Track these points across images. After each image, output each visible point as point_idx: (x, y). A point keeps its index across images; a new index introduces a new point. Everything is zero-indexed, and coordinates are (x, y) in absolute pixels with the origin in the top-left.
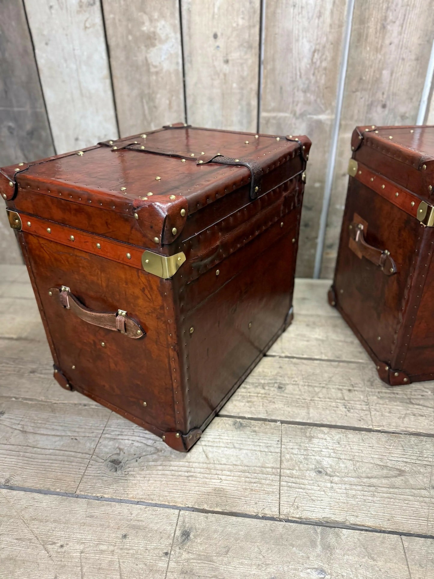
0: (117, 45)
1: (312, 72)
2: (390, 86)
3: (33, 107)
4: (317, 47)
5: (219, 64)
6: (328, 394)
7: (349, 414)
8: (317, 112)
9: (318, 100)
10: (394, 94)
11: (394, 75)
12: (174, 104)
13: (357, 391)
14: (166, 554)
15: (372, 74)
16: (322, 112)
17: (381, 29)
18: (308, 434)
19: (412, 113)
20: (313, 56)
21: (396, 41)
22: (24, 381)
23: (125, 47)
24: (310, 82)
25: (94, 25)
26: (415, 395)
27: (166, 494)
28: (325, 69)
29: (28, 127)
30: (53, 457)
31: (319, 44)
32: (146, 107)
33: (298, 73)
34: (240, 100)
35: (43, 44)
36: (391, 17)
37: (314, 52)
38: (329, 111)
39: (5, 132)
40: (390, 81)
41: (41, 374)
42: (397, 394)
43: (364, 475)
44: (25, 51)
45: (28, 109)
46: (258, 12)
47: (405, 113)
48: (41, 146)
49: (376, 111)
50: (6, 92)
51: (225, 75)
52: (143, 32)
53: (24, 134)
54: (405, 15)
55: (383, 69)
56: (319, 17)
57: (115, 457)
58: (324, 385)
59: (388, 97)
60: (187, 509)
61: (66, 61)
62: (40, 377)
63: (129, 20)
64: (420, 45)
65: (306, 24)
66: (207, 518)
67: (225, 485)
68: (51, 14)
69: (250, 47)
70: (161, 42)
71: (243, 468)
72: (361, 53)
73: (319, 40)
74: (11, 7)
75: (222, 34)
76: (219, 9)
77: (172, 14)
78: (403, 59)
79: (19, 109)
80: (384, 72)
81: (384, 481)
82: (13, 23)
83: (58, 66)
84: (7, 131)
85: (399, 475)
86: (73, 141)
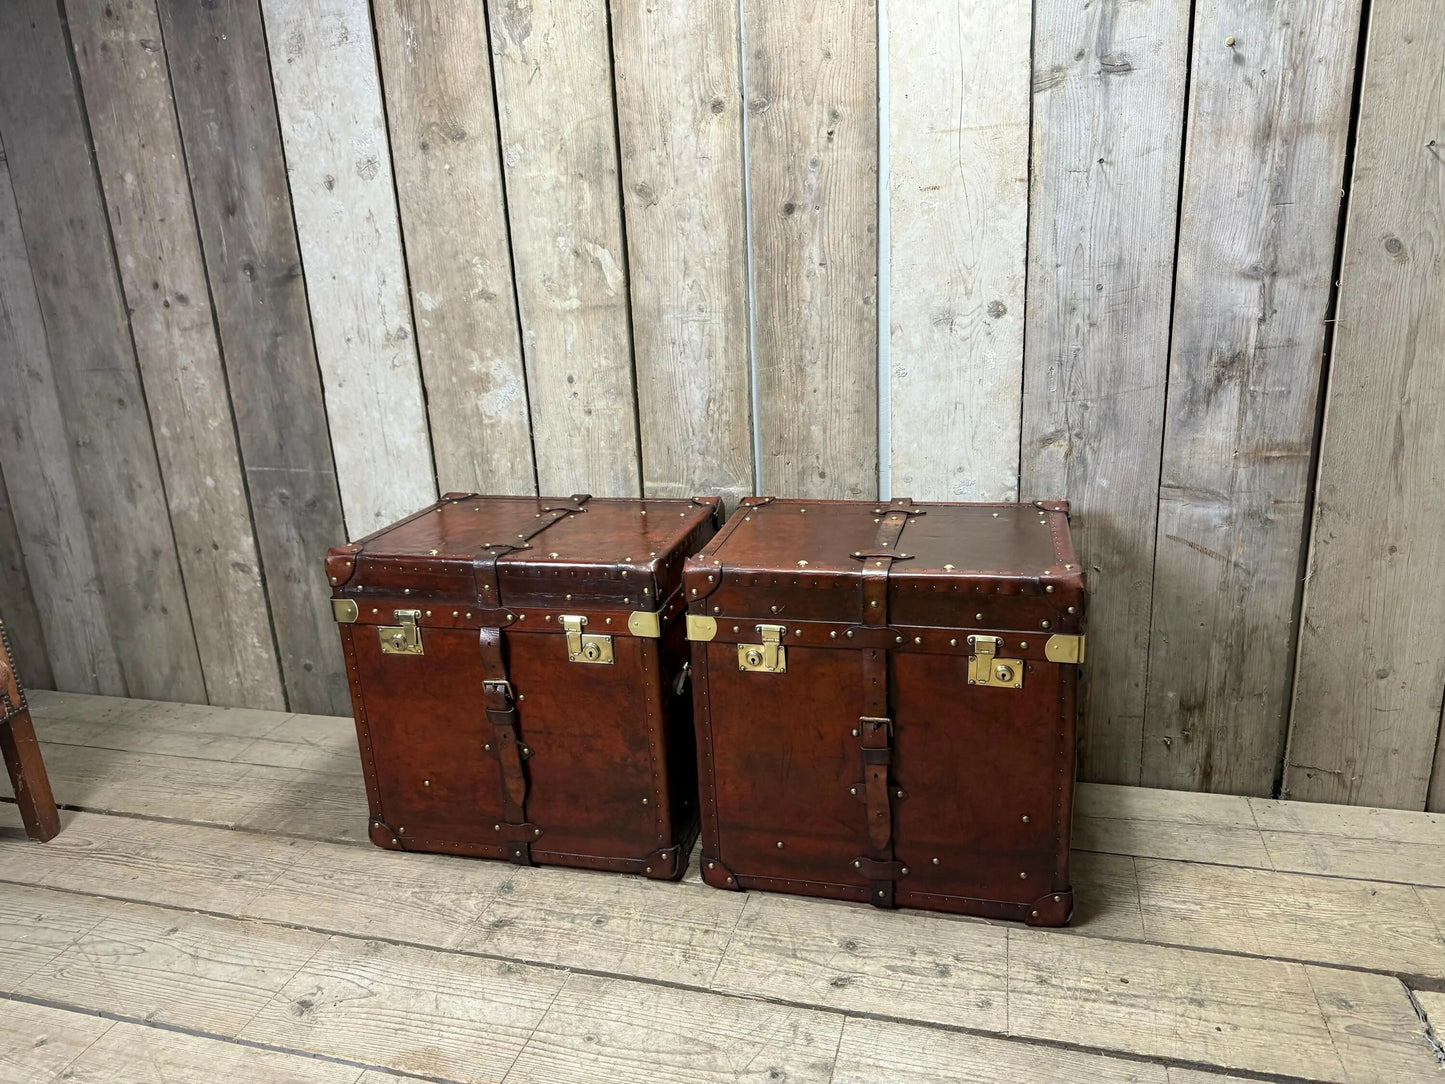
0: (437, 388)
1: (710, 428)
2: (825, 447)
3: (318, 468)
4: (712, 395)
5: (578, 414)
6: (669, 934)
7: (685, 965)
8: (725, 482)
9: (724, 465)
10: (834, 459)
11: (828, 431)
12: (519, 467)
13: (718, 933)
15: (796, 430)
16: (733, 482)
17: (797, 372)
18: (602, 989)
20: (708, 406)
21: (822, 387)
22: (220, 888)
23: (448, 390)
24: (709, 441)
25: (405, 363)
26: (808, 945)
27: (357, 1048)
28: (728, 423)
29: (309, 496)
30: (222, 991)
31: (714, 390)
32: (478, 471)
33: (691, 429)
34: (614, 463)
35: (336, 386)
36: (808, 357)
37: (709, 401)
38: (742, 481)
39: (275, 501)
40: (824, 440)
41: (249, 880)
42: (781, 941)
43: (654, 1048)
44: (312, 394)
45: (310, 470)
46: (627, 349)
47: (856, 484)
48: (325, 524)
49: (812, 482)
50: (281, 447)
51: (588, 430)
52: (472, 372)
53: (302, 505)
55: (810, 424)
56: (709, 357)
57: (307, 998)
58: (670, 922)
59: (826, 461)
60: (378, 1069)
61: (366, 407)
62: (245, 885)
63: (452, 357)
64: (857, 392)
65: (693, 366)
66: (398, 1081)
67: (443, 1043)
68: (349, 348)
69: (620, 394)
70: (497, 386)
71: (482, 1025)
72: (776, 402)
73: (713, 387)
74: (297, 339)
75: (579, 377)
76: (573, 345)
77: (511, 352)
78: (837, 411)
79: (297, 470)
80: (813, 428)
81: (679, 1058)
82: (298, 359)
83: (356, 414)
84: (277, 501)
85: (706, 1052)
86: (372, 516)
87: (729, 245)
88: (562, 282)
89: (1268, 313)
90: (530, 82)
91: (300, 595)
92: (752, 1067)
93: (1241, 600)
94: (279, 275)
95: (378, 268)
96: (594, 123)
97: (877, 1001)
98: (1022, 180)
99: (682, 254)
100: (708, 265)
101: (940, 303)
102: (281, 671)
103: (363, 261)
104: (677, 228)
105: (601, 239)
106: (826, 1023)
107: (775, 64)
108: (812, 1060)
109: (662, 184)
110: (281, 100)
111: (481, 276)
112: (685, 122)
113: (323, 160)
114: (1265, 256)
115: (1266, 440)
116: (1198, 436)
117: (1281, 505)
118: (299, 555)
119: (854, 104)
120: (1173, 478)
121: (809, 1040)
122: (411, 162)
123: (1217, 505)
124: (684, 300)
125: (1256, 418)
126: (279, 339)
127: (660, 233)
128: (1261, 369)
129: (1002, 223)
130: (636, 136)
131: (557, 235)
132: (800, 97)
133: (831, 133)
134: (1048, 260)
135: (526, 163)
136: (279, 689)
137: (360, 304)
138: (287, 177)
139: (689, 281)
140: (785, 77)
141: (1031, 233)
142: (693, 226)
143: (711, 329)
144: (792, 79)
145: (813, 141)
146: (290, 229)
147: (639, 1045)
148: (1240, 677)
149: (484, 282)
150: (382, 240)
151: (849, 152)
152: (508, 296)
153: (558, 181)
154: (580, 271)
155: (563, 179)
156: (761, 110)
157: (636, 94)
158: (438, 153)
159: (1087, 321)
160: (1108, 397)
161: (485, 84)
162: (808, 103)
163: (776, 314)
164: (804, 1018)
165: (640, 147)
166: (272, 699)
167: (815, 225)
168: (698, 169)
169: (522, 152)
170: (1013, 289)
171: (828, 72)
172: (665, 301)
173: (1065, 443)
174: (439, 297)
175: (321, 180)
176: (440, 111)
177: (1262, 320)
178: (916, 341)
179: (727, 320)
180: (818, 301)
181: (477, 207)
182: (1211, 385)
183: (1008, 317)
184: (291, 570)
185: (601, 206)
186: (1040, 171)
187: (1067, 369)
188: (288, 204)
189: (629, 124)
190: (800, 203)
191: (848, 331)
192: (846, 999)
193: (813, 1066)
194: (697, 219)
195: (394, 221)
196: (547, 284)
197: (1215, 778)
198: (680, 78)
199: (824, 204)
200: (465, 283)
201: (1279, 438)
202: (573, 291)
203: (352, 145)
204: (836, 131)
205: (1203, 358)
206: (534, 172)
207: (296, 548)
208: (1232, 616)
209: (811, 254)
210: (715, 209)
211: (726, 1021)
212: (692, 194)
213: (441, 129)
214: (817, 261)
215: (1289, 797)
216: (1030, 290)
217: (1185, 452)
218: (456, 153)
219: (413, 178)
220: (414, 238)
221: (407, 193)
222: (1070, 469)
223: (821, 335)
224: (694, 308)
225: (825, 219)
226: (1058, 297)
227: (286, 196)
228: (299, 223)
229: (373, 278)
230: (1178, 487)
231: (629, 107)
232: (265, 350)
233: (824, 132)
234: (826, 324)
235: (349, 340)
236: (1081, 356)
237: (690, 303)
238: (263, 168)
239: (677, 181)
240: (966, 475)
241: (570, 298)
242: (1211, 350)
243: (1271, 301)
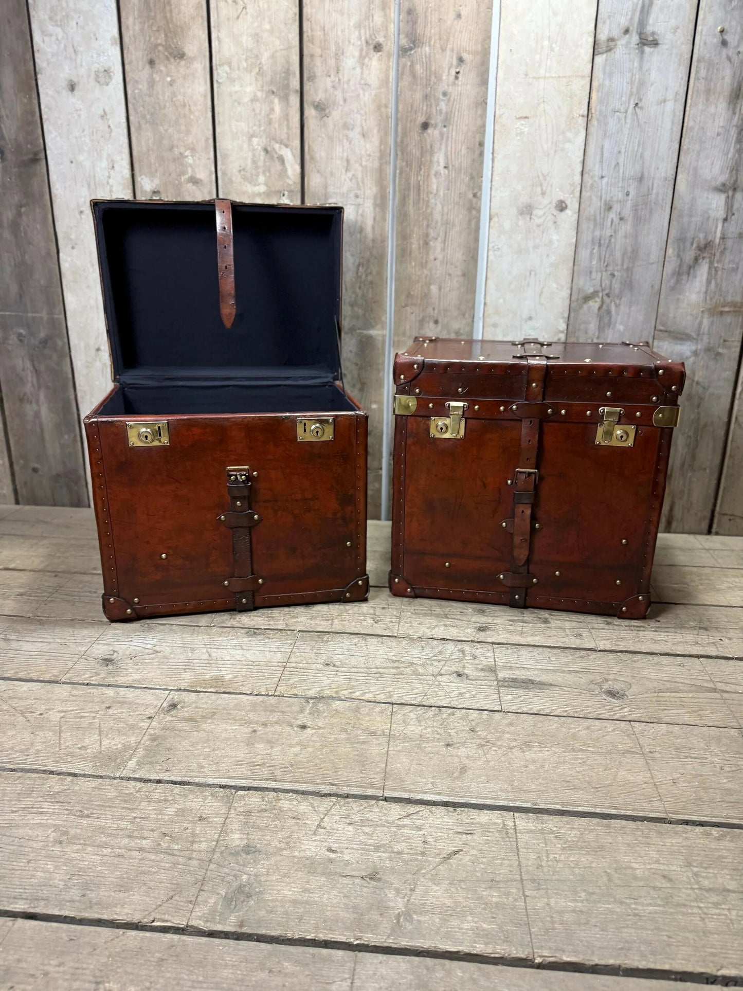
1: (358, 285)
2: (439, 301)
3: (51, 313)
4: (361, 261)
7: (375, 625)
8: (367, 327)
9: (367, 314)
10: (446, 310)
11: (442, 290)
13: (392, 608)
14: (150, 718)
15: (420, 289)
16: (373, 326)
17: (423, 245)
18: (325, 639)
19: (467, 329)
20: (358, 269)
21: (440, 257)
24: (357, 296)
27: (158, 680)
28: (371, 282)
29: (42, 335)
30: (37, 657)
31: (363, 258)
35: (69, 248)
36: (432, 234)
37: (359, 265)
38: (379, 325)
39: (13, 339)
40: (440, 297)
43: (374, 666)
44: (49, 254)
45: (44, 314)
47: (460, 329)
48: (55, 357)
49: (429, 327)
50: (21, 296)
53: (37, 342)
54: (446, 233)
55: (430, 284)
57: (108, 657)
59: (439, 313)
60: (180, 690)
61: (93, 265)
64: (465, 261)
66: (197, 696)
67: (223, 674)
68: (81, 218)
71: (247, 663)
72: (407, 267)
74: (38, 210)
78: (450, 275)
79: (34, 315)
80: (432, 287)
81: (392, 671)
82: (38, 226)
83: (84, 270)
84: (16, 339)
85: (409, 666)
86: (93, 352)
87: (381, 150)
88: (254, 172)
89: (730, 214)
90: (238, 18)
91: (31, 413)
92: (443, 672)
93: (699, 406)
94: (26, 158)
95: (109, 156)
96: (284, 53)
97: (509, 636)
98: (583, 116)
99: (345, 155)
100: (364, 163)
101: (524, 199)
102: (13, 474)
103: (96, 151)
104: (343, 135)
105: (285, 141)
106: (482, 648)
107: (421, 20)
108: (480, 667)
109: (334, 103)
110: (34, 17)
111: (191, 165)
112: (353, 57)
113: (66, 67)
114: (731, 177)
115: (722, 300)
116: (681, 297)
117: (727, 343)
118: (32, 383)
119: (475, 53)
120: (663, 325)
121: (475, 658)
122: (140, 73)
123: (689, 343)
124: (345, 189)
125: (717, 285)
126: (23, 210)
127: (331, 138)
128: (722, 253)
129: (568, 146)
130: (316, 66)
131: (252, 136)
132: (438, 45)
133: (458, 73)
134: (596, 173)
135: (232, 81)
136: (11, 487)
137: (92, 184)
138: (36, 80)
139: (350, 175)
140: (428, 29)
141: (586, 154)
142: (355, 134)
143: (363, 211)
144: (433, 31)
145: (444, 78)
146: (36, 121)
147: (365, 666)
148: (694, 457)
149: (193, 171)
150: (113, 134)
151: (469, 87)
152: (211, 182)
153: (255, 96)
154: (268, 164)
155: (259, 94)
156: (409, 53)
157: (318, 33)
158: (163, 68)
159: (618, 217)
160: (628, 269)
161: (202, 17)
162: (443, 50)
163: (411, 202)
164: (467, 648)
165: (319, 74)
166: (4, 495)
167: (442, 139)
168: (361, 92)
169: (229, 72)
170: (573, 192)
171: (458, 29)
172: (331, 189)
173: (599, 300)
174: (157, 181)
175: (64, 84)
176: (166, 35)
177: (725, 220)
178: (507, 225)
179: (375, 205)
180: (442, 194)
181: (191, 111)
182: (691, 263)
183: (568, 212)
184: (25, 394)
185: (287, 117)
186: (596, 110)
187: (603, 248)
188: (36, 102)
189: (312, 56)
190: (432, 122)
191: (461, 216)
192: (489, 636)
193: (482, 669)
194: (358, 130)
195: (124, 120)
196: (242, 173)
197: (674, 524)
198: (352, 24)
199: (450, 124)
200: (178, 170)
201: (729, 299)
202: (262, 179)
203: (92, 57)
204: (461, 72)
205: (688, 244)
206: (237, 88)
207: (30, 377)
208: (692, 417)
209: (438, 159)
210: (372, 122)
211: (416, 651)
212: (356, 110)
213: (166, 49)
214: (442, 164)
215: (717, 534)
216: (584, 193)
217: (672, 307)
218: (177, 69)
219: (140, 86)
220: (139, 134)
221: (135, 98)
222: (600, 318)
223: (442, 219)
224: (352, 195)
225: (450, 135)
226: (601, 198)
227: (35, 95)
228: (44, 117)
229: (104, 164)
230: (666, 331)
231: (313, 43)
232: (11, 217)
233: (453, 73)
234: (446, 210)
235: (81, 212)
236: (613, 240)
237: (349, 191)
238: (15, 70)
239: (345, 100)
240: (532, 323)
241: (259, 185)
242: (693, 239)
243: (732, 206)
